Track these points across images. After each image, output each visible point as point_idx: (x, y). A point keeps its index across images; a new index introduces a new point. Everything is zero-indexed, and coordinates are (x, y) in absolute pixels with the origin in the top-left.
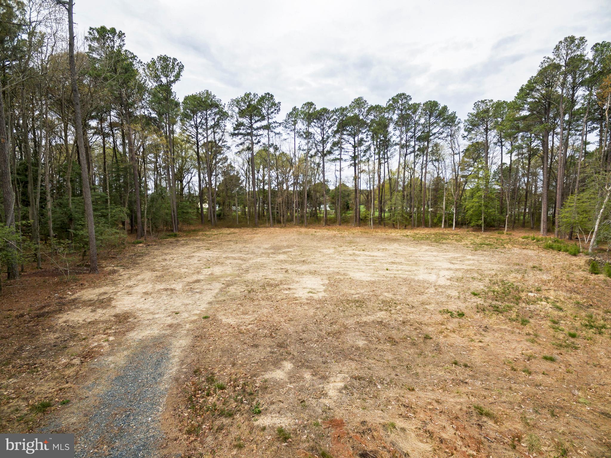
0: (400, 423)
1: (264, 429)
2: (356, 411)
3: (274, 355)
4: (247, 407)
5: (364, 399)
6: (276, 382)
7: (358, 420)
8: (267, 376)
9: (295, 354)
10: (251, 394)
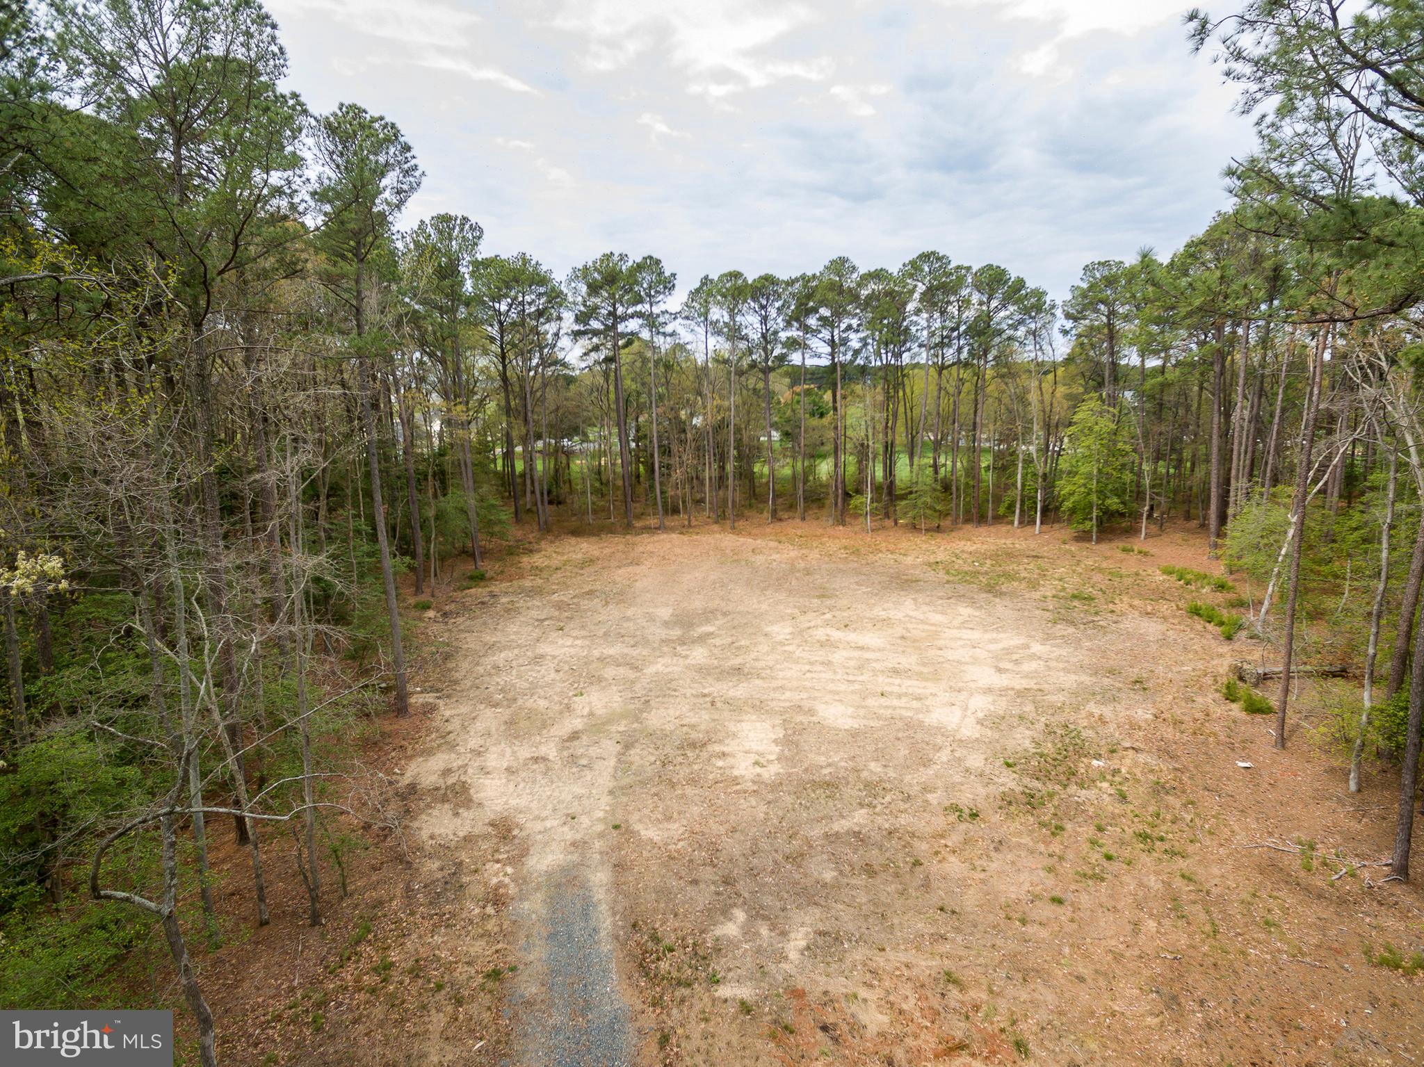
0: (863, 993)
1: (726, 1001)
2: (819, 978)
3: (721, 898)
4: (704, 974)
5: (828, 963)
6: (730, 941)
7: (821, 989)
8: (719, 931)
9: (746, 895)
10: (704, 958)
